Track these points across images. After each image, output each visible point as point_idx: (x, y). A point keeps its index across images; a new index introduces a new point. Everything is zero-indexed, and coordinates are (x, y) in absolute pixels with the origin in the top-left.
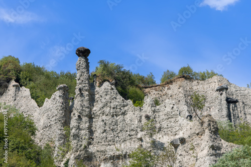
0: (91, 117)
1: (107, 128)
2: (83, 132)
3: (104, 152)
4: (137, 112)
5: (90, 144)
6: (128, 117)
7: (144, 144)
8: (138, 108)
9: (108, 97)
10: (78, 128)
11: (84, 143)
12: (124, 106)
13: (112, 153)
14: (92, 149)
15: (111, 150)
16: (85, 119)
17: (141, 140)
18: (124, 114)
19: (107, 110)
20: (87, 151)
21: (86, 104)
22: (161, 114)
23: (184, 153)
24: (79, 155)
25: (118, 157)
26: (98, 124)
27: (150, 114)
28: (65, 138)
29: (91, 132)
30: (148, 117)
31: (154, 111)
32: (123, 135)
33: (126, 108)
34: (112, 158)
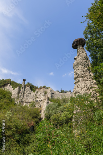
0: (24, 93)
1: (27, 96)
2: (22, 96)
3: (25, 101)
5: (23, 99)
6: (31, 94)
7: (34, 100)
8: (34, 93)
9: (28, 90)
10: (21, 95)
11: (22, 98)
12: (31, 92)
14: (23, 100)
15: (27, 101)
16: (22, 94)
19: (27, 92)
21: (23, 90)
22: (38, 94)
23: (41, 103)
24: (20, 101)
25: (28, 102)
26: (25, 95)
28: (18, 97)
29: (23, 96)
30: (35, 95)
32: (30, 98)
34: (27, 102)
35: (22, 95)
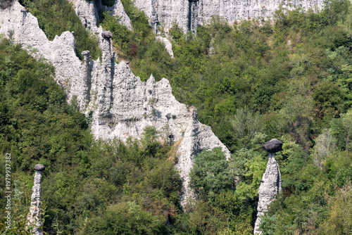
0: (112, 88)
1: (124, 98)
2: (107, 99)
3: (121, 116)
4: (143, 86)
5: (111, 107)
6: (137, 90)
7: (147, 112)
8: (144, 83)
9: (124, 74)
10: (104, 96)
11: (107, 107)
12: (135, 82)
13: (126, 117)
14: (113, 111)
15: (127, 115)
16: (108, 89)
17: (146, 109)
18: (134, 88)
19: (124, 84)
20: (109, 113)
21: (109, 78)
22: (158, 88)
23: (174, 125)
24: (103, 114)
25: (130, 120)
26: (117, 94)
27: (152, 89)
29: (112, 99)
30: (150, 92)
31: (154, 87)
32: (134, 104)
33: (136, 83)
34: (126, 120)
35: (108, 94)
